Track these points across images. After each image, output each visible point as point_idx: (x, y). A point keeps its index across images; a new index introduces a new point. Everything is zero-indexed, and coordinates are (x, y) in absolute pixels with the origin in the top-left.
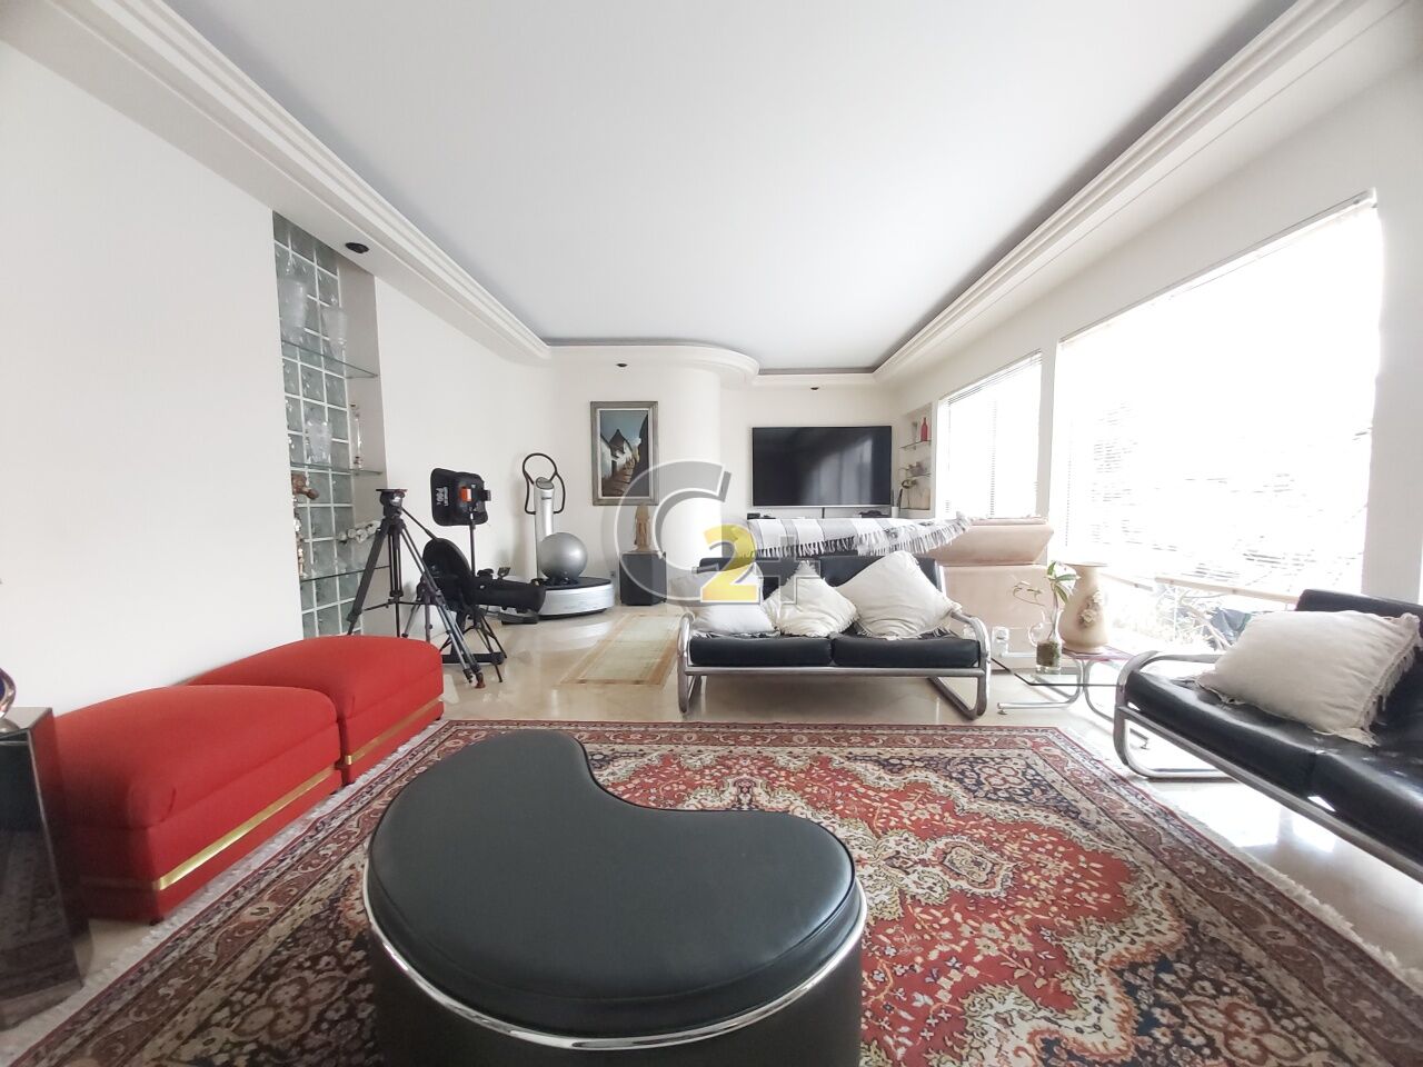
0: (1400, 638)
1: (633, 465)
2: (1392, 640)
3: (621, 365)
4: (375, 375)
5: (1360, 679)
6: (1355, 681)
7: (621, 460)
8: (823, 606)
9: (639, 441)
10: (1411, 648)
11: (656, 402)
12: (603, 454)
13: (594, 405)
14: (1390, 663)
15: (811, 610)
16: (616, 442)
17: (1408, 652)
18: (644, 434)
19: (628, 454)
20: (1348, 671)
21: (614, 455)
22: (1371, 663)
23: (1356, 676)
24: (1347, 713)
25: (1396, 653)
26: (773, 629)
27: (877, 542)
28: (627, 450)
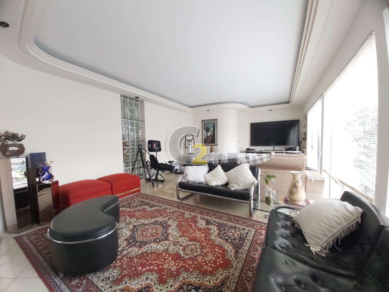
0: (352, 217)
1: (211, 135)
2: (347, 216)
3: (208, 111)
4: (144, 121)
5: (327, 229)
6: (324, 229)
7: (209, 134)
8: (218, 177)
9: (213, 129)
10: (355, 222)
11: (217, 119)
12: (204, 133)
13: (203, 121)
14: (343, 226)
15: (215, 178)
16: (207, 130)
17: (354, 223)
18: (214, 128)
19: (210, 133)
20: (323, 224)
21: (207, 133)
22: (335, 224)
23: (325, 227)
24: (318, 240)
25: (348, 222)
26: (205, 182)
27: (243, 160)
28: (210, 132)
